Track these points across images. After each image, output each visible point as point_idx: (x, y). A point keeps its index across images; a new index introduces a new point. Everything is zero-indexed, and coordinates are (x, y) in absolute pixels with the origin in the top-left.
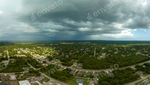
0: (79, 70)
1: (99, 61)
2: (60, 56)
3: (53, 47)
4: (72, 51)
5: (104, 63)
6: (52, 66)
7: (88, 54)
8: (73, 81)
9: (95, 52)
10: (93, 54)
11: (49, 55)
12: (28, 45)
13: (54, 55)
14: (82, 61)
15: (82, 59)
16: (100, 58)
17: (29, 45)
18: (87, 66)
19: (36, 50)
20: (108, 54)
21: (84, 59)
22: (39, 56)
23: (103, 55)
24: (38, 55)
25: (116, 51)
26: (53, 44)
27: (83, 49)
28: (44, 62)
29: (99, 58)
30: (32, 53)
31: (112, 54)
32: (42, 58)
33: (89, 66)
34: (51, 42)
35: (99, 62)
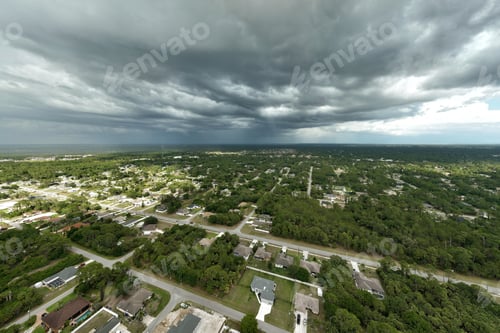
0: (261, 239)
1: (322, 211)
2: (204, 195)
3: (182, 164)
4: (241, 175)
5: (343, 225)
6: (178, 231)
7: (289, 187)
8: (242, 286)
9: (310, 181)
10: (304, 188)
11: (169, 193)
12: (76, 162)
13: (186, 190)
14: (269, 209)
15: (270, 202)
16: (328, 203)
17: (81, 161)
18: (284, 227)
19: (113, 182)
20: (359, 194)
21: (276, 201)
22: (130, 200)
23: (338, 194)
24: (124, 198)
25: (393, 184)
26: (182, 154)
27: (273, 171)
28: (151, 222)
29: (323, 202)
30: (93, 194)
31: (372, 193)
32: (143, 206)
33: (291, 226)
34: (176, 151)
35: (324, 218)
